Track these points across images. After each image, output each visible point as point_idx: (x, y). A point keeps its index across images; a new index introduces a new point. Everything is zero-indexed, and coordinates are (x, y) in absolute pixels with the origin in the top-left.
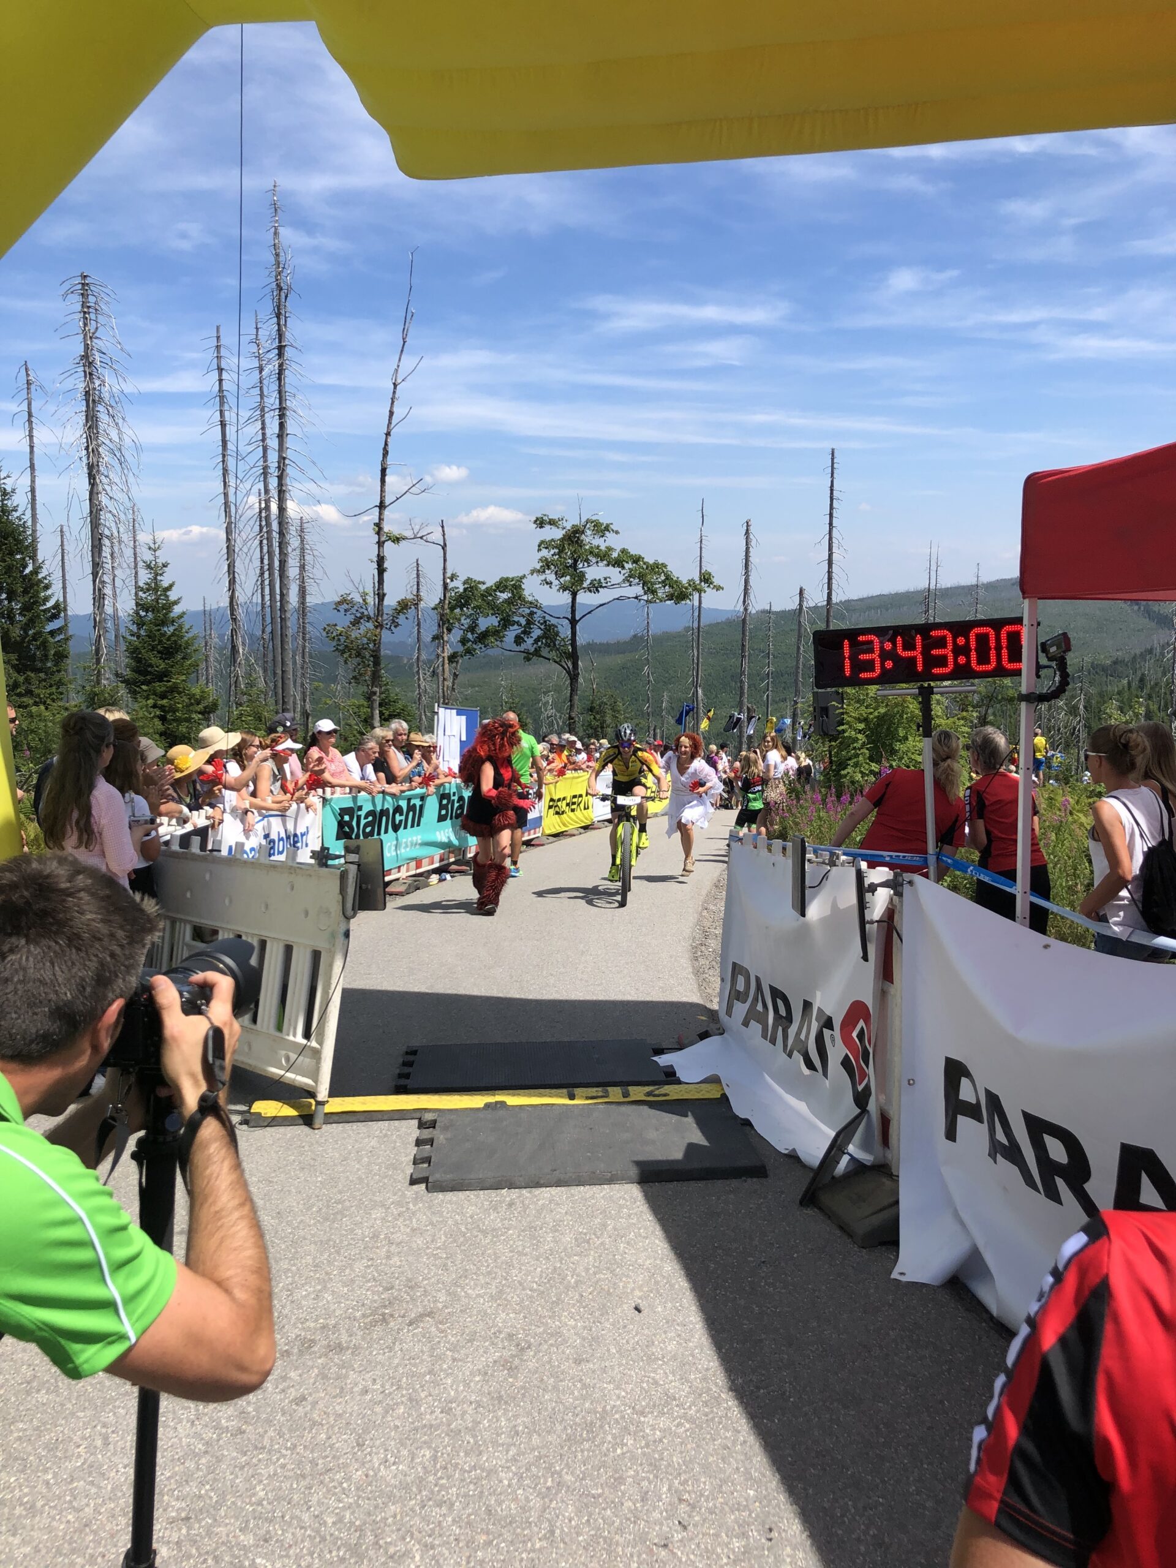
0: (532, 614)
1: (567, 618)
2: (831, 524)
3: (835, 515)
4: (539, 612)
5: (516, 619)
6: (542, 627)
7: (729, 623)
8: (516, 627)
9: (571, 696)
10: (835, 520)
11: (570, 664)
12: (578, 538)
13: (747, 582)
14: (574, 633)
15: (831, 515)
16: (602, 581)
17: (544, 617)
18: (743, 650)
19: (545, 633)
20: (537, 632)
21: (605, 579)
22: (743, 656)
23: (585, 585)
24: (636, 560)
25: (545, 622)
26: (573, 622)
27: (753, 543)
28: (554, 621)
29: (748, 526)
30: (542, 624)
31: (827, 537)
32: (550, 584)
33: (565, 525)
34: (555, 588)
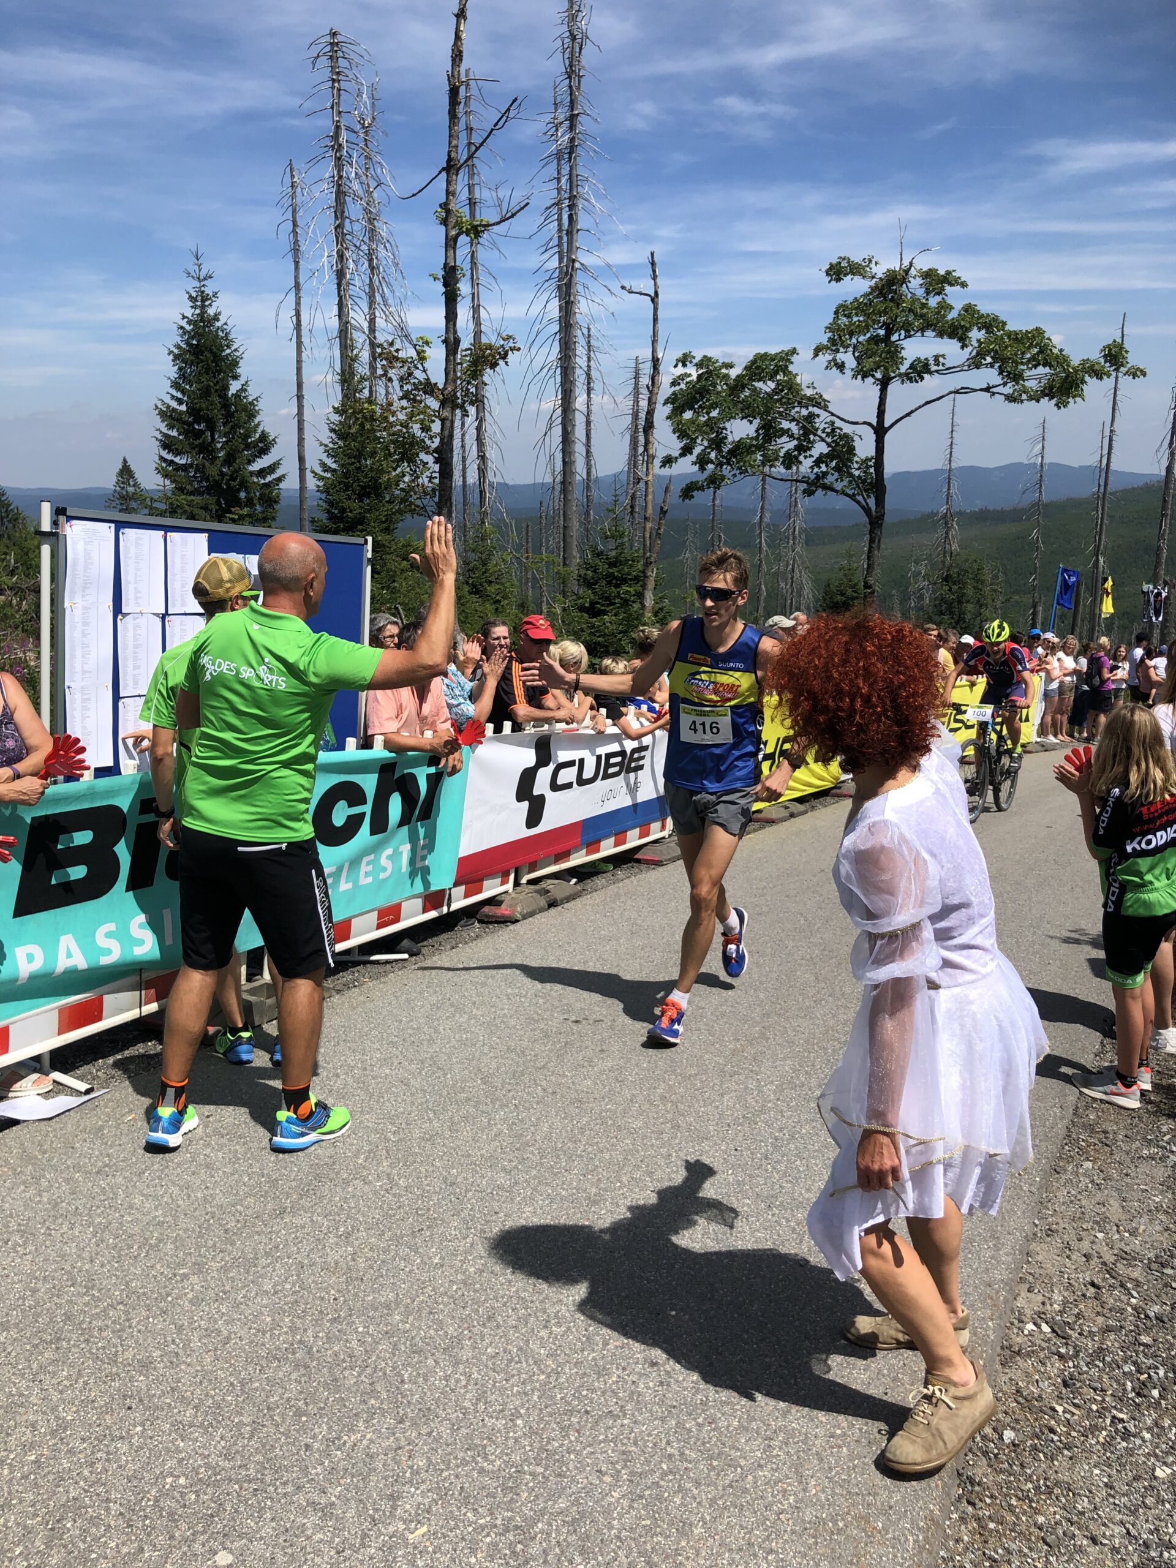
0: (811, 417)
1: (869, 424)
4: (823, 414)
5: (785, 425)
6: (829, 440)
8: (785, 439)
9: (870, 551)
11: (872, 502)
12: (895, 292)
14: (880, 449)
16: (932, 362)
17: (833, 423)
19: (834, 450)
20: (820, 448)
21: (936, 358)
23: (903, 369)
24: (990, 324)
25: (833, 430)
26: (880, 431)
28: (847, 429)
30: (828, 435)
32: (841, 367)
33: (874, 271)
34: (849, 373)
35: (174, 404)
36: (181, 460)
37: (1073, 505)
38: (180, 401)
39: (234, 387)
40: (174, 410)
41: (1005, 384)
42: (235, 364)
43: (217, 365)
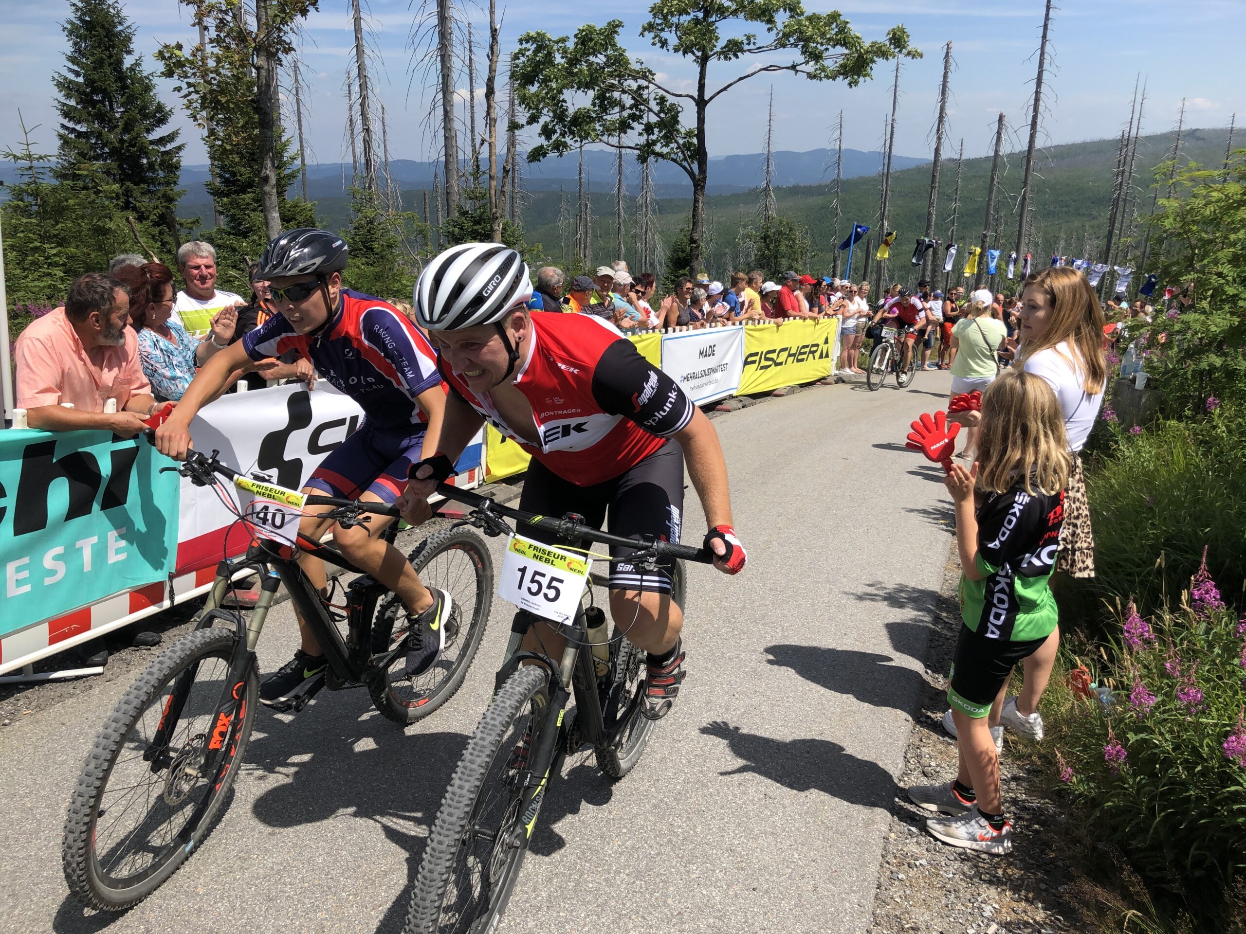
0: (641, 89)
1: (692, 97)
2: (1044, 37)
3: (1049, 26)
4: (652, 87)
5: (618, 96)
6: (657, 109)
7: (919, 170)
8: (618, 109)
10: (1049, 32)
11: (695, 167)
13: (942, 109)
14: (701, 120)
15: (1045, 27)
16: (744, 41)
17: (659, 94)
18: (933, 182)
19: (660, 118)
20: (649, 117)
21: (748, 38)
22: (932, 187)
23: (719, 48)
25: (661, 101)
26: (701, 103)
27: (952, 67)
28: (673, 101)
29: (948, 48)
30: (655, 104)
31: (1039, 52)
32: (664, 43)
35: (71, 76)
36: (82, 128)
37: (863, 181)
38: (77, 74)
39: (128, 61)
40: (71, 82)
41: (807, 63)
42: (129, 39)
43: (110, 40)
